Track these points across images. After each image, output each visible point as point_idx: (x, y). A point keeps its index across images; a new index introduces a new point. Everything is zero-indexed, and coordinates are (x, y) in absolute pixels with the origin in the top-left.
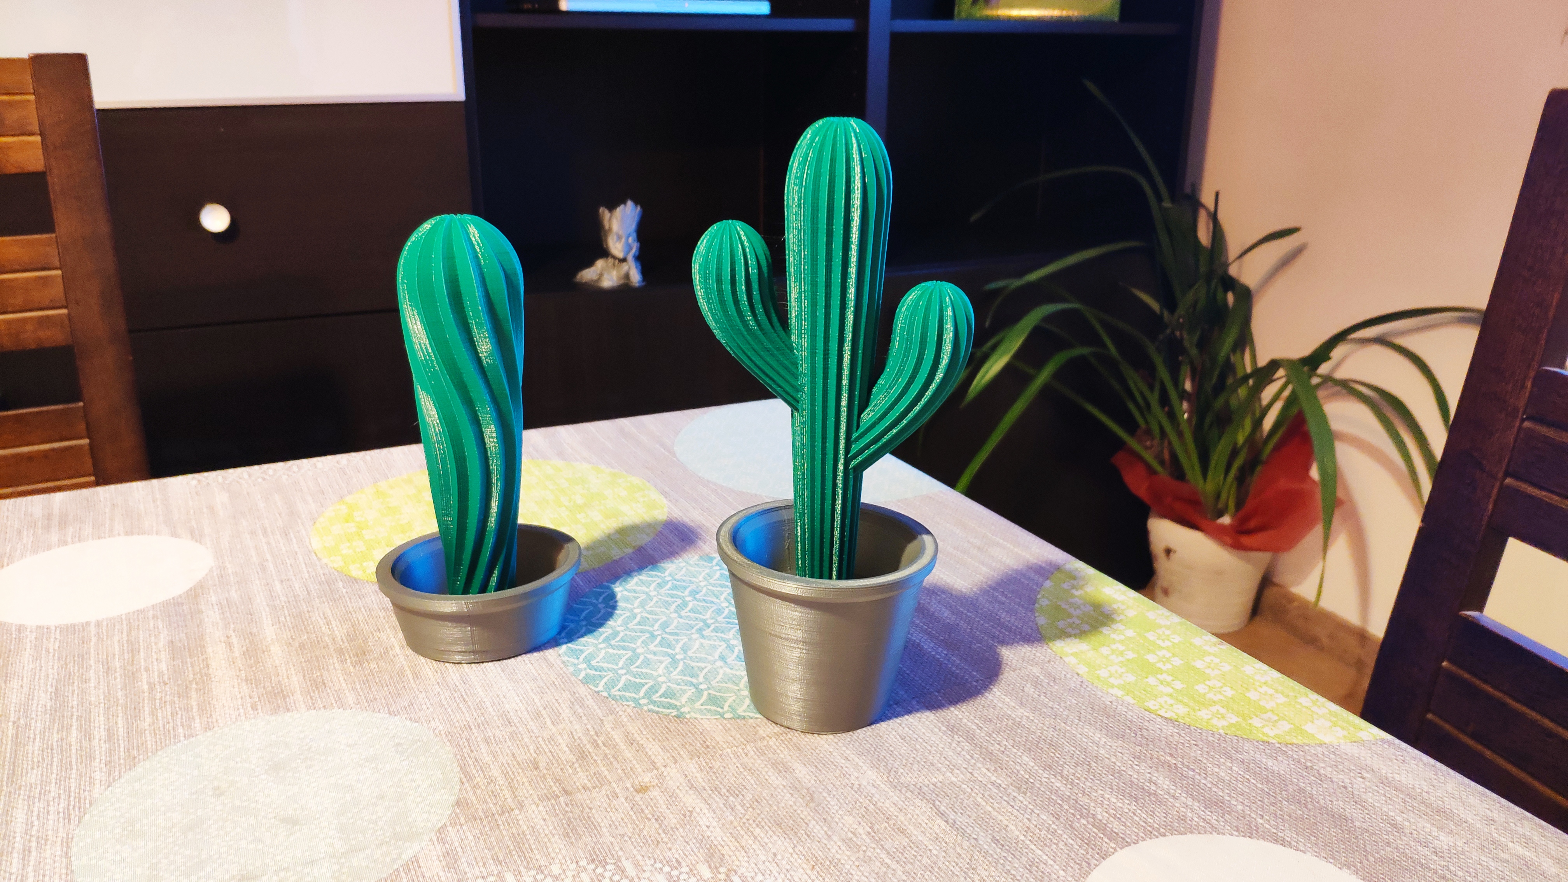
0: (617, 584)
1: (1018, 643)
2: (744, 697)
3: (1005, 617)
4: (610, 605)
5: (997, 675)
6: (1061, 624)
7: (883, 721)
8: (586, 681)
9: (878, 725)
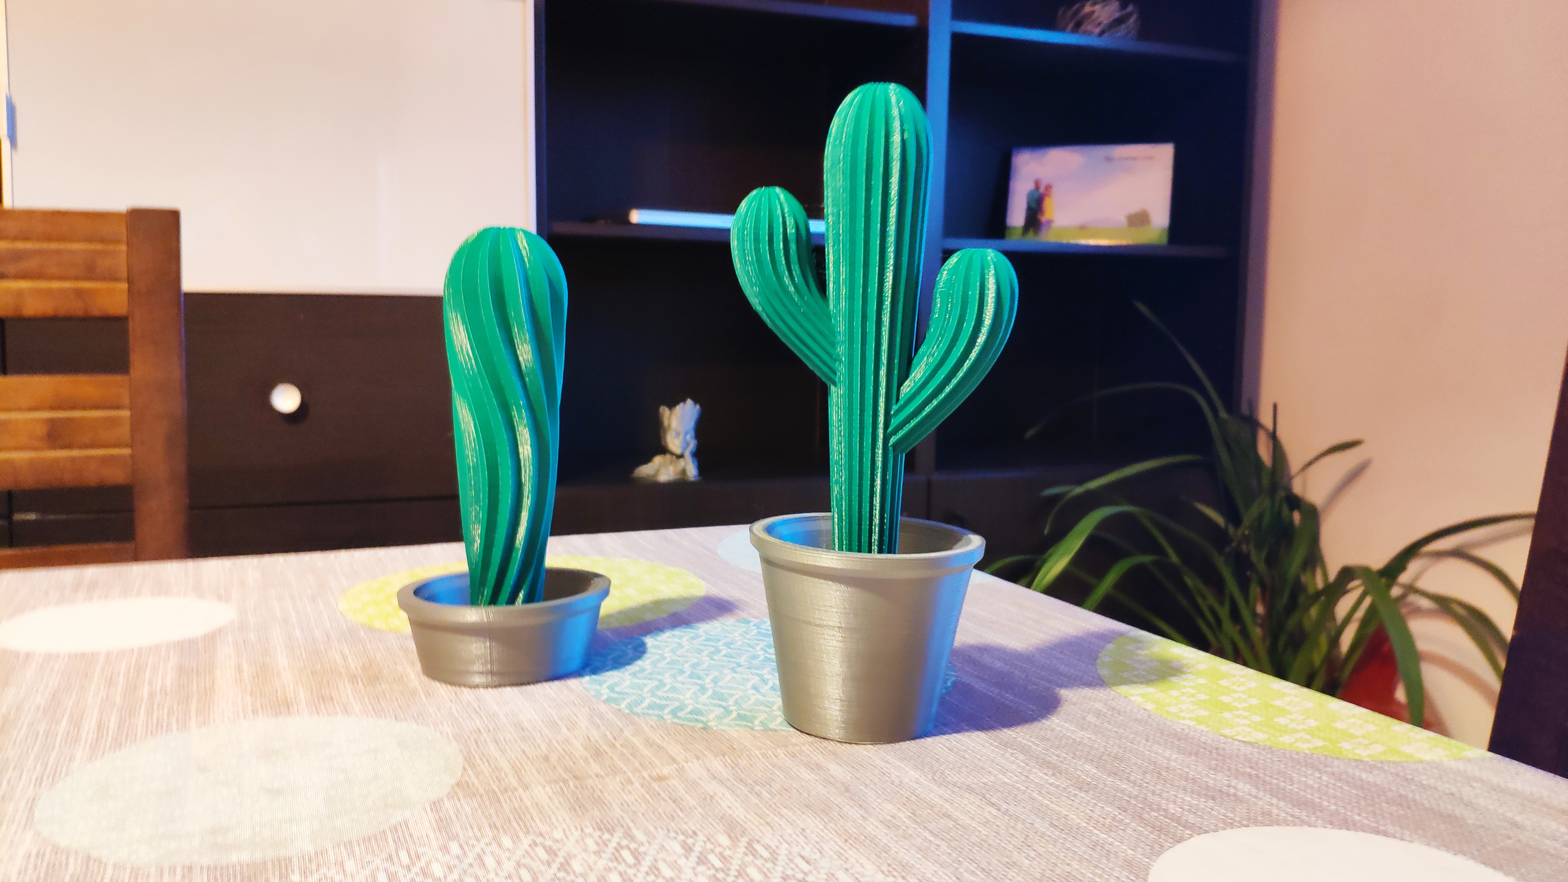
0: (648, 637)
1: (1078, 687)
2: (777, 717)
3: (1063, 668)
4: (640, 651)
5: (1056, 708)
6: (1125, 675)
7: (927, 737)
8: (608, 701)
9: (923, 740)
